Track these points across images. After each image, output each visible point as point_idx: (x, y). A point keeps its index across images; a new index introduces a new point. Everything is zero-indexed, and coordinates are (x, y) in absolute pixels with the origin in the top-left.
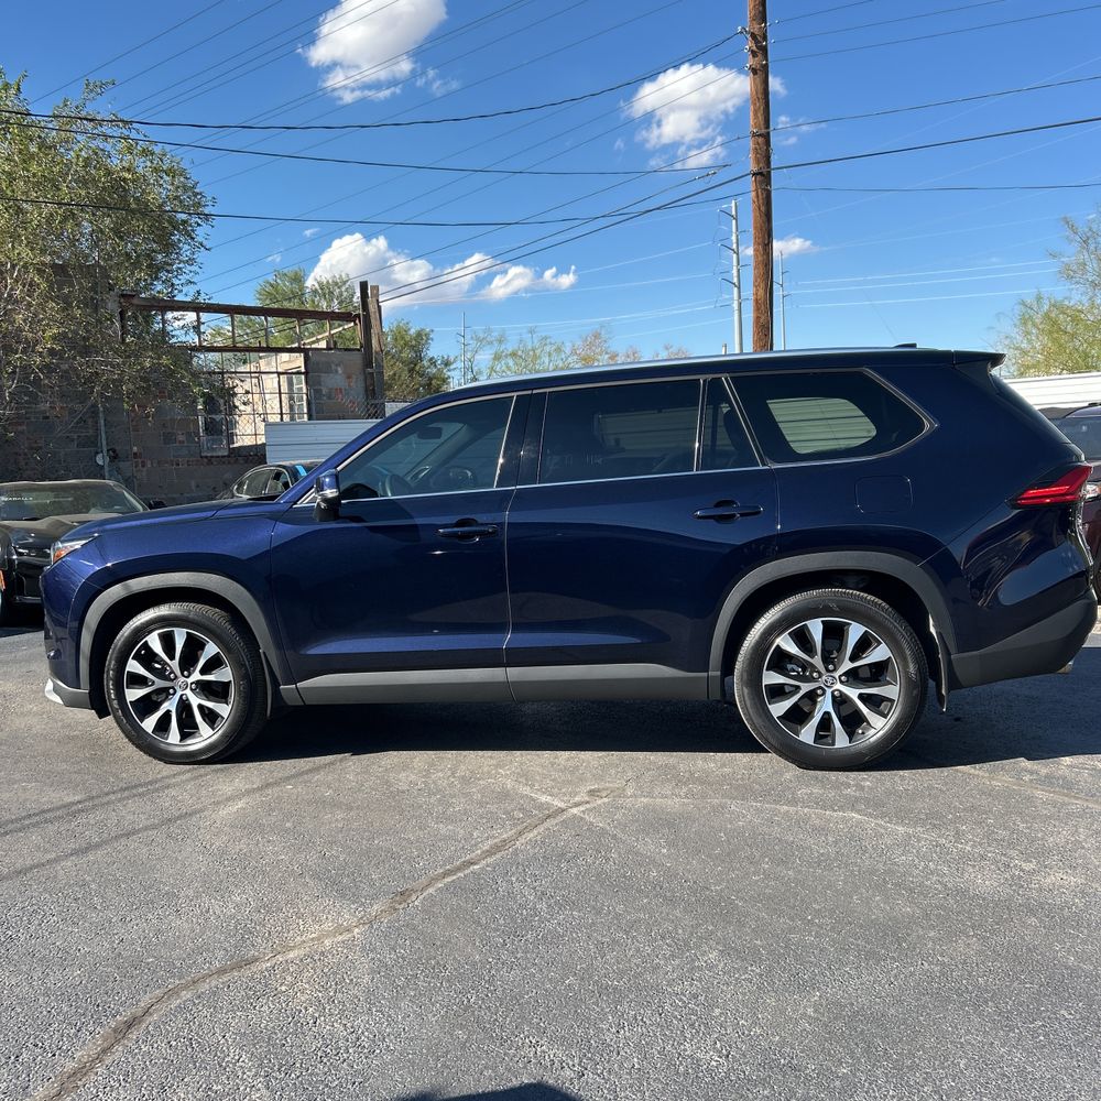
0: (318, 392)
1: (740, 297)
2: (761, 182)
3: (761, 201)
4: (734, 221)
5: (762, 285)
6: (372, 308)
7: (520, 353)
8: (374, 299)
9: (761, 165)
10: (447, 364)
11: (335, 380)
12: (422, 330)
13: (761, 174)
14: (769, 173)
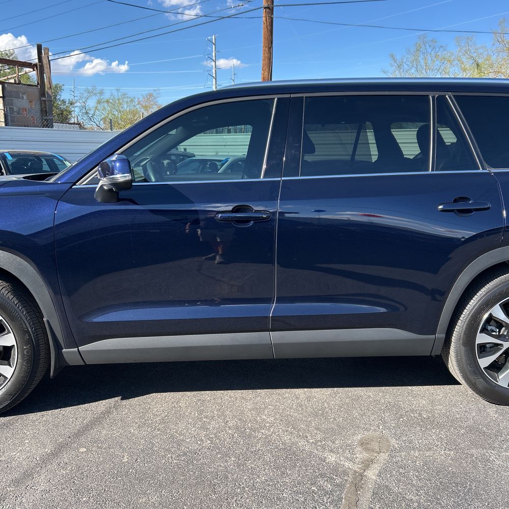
0: (11, 109)
1: (216, 84)
2: (268, 13)
3: (268, 23)
4: (214, 46)
5: (267, 70)
6: (45, 61)
7: (111, 101)
8: (46, 56)
9: (269, 3)
10: (72, 104)
11: (22, 103)
12: (58, 84)
13: (269, 8)
14: (273, 8)
